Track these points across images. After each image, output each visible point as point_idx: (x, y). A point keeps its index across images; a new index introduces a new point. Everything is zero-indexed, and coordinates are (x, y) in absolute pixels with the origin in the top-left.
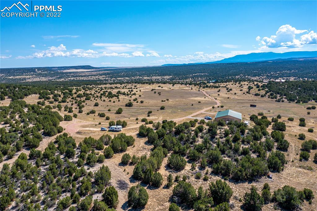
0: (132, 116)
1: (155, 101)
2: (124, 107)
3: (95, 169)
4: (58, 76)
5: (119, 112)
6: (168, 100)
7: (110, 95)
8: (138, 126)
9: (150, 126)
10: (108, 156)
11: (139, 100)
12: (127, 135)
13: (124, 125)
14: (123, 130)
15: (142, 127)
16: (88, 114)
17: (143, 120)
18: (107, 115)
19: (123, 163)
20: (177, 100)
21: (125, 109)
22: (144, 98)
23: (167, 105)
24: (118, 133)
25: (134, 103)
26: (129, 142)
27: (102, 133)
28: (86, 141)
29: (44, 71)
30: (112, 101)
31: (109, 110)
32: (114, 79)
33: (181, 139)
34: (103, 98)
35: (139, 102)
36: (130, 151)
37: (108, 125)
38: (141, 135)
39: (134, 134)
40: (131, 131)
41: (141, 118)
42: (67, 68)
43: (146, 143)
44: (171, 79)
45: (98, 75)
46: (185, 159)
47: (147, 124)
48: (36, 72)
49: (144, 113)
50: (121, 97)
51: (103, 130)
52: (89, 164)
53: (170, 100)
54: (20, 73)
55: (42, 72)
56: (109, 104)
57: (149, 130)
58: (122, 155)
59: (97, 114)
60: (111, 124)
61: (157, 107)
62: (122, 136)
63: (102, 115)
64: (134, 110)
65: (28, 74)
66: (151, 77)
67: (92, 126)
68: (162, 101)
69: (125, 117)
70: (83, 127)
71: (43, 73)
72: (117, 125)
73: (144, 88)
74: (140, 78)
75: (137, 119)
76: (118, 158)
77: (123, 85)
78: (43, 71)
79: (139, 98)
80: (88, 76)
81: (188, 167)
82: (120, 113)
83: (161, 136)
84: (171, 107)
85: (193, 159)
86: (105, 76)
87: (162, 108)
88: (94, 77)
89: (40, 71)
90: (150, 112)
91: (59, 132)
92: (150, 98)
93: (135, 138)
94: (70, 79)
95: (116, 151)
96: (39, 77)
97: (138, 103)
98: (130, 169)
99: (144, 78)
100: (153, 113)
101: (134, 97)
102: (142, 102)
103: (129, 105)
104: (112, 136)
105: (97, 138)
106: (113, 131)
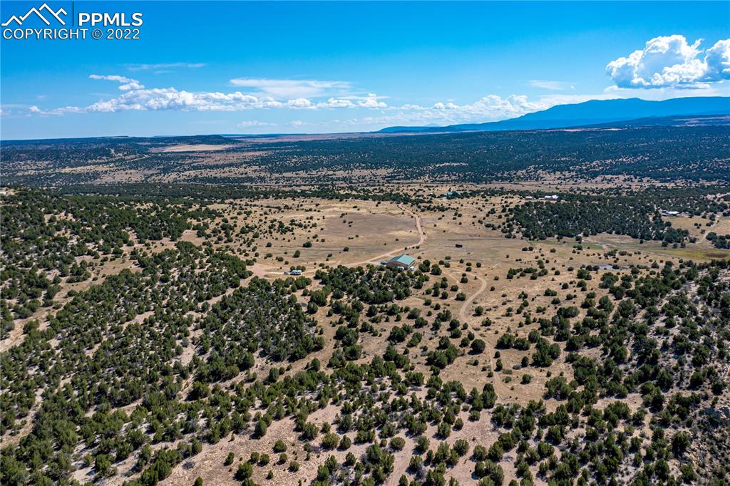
0: (311, 260)
1: (340, 239)
2: (302, 248)
3: (287, 297)
4: (160, 167)
5: (297, 255)
6: (357, 236)
7: (281, 227)
8: (316, 270)
9: (325, 271)
10: (294, 291)
11: (320, 238)
12: (306, 277)
13: (303, 269)
14: (302, 274)
15: (318, 272)
16: (265, 258)
17: (321, 265)
18: (286, 258)
19: (304, 295)
20: (370, 236)
21: (303, 251)
22: (327, 233)
23: (353, 245)
24: (298, 276)
25: (314, 242)
26: (308, 282)
27: (286, 277)
28: (277, 281)
29: (128, 155)
30: (286, 240)
31: (286, 253)
32: (277, 175)
33: (345, 280)
34: (274, 234)
35: (320, 240)
36: (309, 288)
37: (290, 270)
38: (317, 278)
39: (311, 277)
40: (309, 273)
41: (319, 262)
42: (170, 142)
43: (320, 283)
44: (389, 177)
45: (242, 165)
46: (345, 293)
47: (323, 268)
48: (112, 157)
49: (323, 256)
50: (297, 231)
51: (285, 274)
52: (283, 293)
53: (361, 236)
54: (80, 158)
55: (125, 156)
56: (284, 243)
57: (323, 274)
58: (303, 290)
59: (274, 257)
60: (292, 269)
61: (341, 247)
62: (303, 278)
63: (280, 260)
64: (312, 253)
65: (98, 160)
66: (350, 172)
67: (274, 270)
68: (349, 238)
69: (303, 261)
70: (268, 271)
71: (128, 157)
72: (297, 269)
73: (331, 209)
74: (328, 175)
75: (315, 264)
76: (300, 292)
77: (297, 201)
78: (125, 153)
79: (320, 234)
80: (223, 166)
81: (345, 297)
82: (298, 257)
83: (331, 278)
84: (357, 248)
85: (350, 293)
86: (257, 168)
87: (346, 250)
88: (235, 169)
89: (121, 154)
90: (330, 256)
91: (250, 275)
92: (336, 232)
93: (312, 279)
94: (187, 173)
95: (299, 288)
96: (124, 170)
97: (318, 242)
98: (308, 298)
99: (337, 173)
100: (333, 256)
101: (314, 231)
102: (323, 241)
103: (308, 245)
104: (295, 278)
105: (284, 279)
106: (294, 275)
